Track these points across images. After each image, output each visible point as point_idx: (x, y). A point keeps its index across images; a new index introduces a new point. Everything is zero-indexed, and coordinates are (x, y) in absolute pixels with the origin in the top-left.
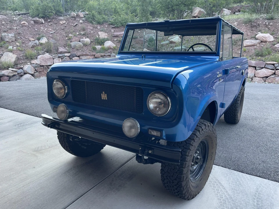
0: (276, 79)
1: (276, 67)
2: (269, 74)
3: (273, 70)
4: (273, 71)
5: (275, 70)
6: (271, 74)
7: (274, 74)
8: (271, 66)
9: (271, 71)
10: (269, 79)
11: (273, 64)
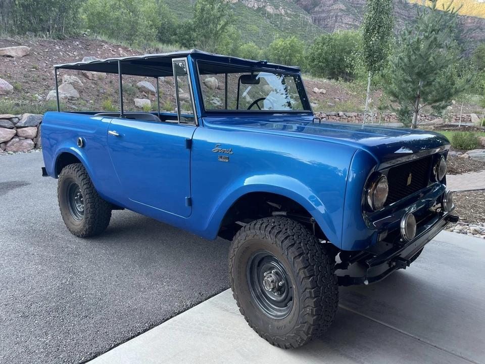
0: (23, 145)
1: (15, 124)
2: (9, 136)
3: (12, 128)
4: (14, 131)
5: (15, 128)
6: (12, 136)
7: (16, 135)
8: (7, 123)
9: (10, 131)
10: (13, 145)
11: (10, 119)
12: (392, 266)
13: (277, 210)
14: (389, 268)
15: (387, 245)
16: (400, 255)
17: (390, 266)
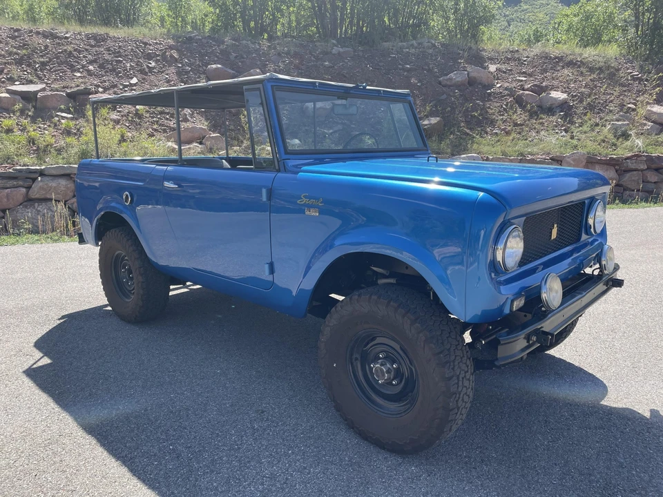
12: (531, 342)
13: (385, 277)
14: (528, 344)
15: (525, 316)
16: (542, 327)
17: (528, 342)
